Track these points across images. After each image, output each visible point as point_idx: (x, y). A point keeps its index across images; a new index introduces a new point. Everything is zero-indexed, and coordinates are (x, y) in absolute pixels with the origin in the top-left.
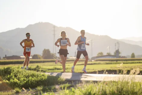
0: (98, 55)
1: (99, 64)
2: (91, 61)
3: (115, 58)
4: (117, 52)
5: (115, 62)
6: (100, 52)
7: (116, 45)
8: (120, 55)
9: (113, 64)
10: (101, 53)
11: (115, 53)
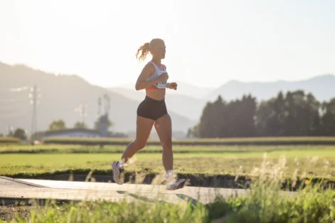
0: (51, 126)
1: (54, 151)
2: (33, 144)
3: (98, 139)
4: (104, 121)
5: (97, 147)
6: (57, 120)
7: (100, 104)
8: (111, 129)
9: (93, 152)
10: (61, 123)
11: (97, 124)
